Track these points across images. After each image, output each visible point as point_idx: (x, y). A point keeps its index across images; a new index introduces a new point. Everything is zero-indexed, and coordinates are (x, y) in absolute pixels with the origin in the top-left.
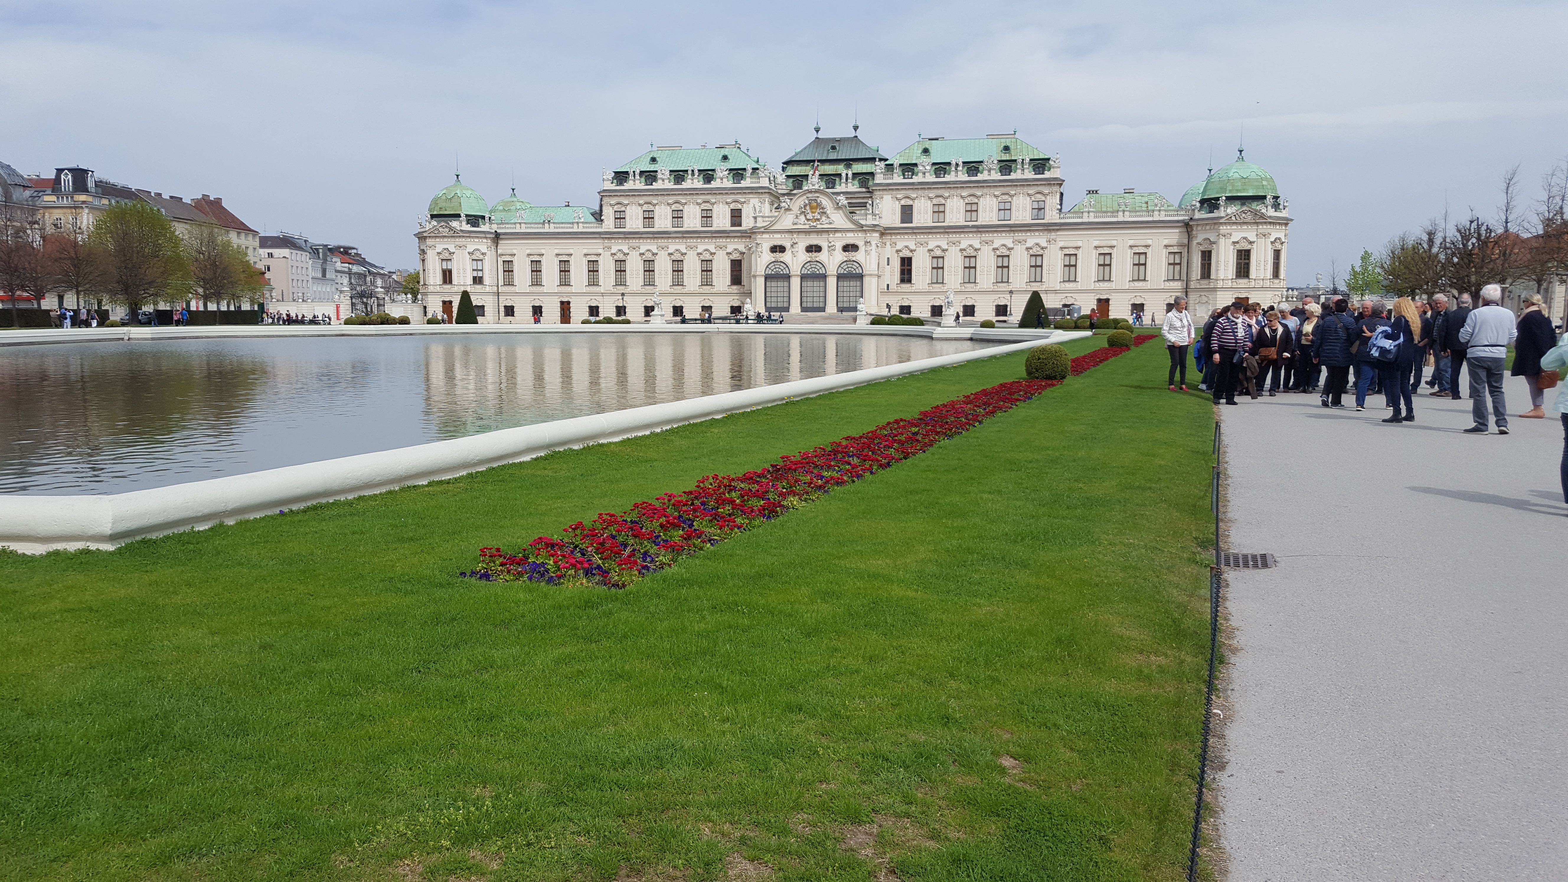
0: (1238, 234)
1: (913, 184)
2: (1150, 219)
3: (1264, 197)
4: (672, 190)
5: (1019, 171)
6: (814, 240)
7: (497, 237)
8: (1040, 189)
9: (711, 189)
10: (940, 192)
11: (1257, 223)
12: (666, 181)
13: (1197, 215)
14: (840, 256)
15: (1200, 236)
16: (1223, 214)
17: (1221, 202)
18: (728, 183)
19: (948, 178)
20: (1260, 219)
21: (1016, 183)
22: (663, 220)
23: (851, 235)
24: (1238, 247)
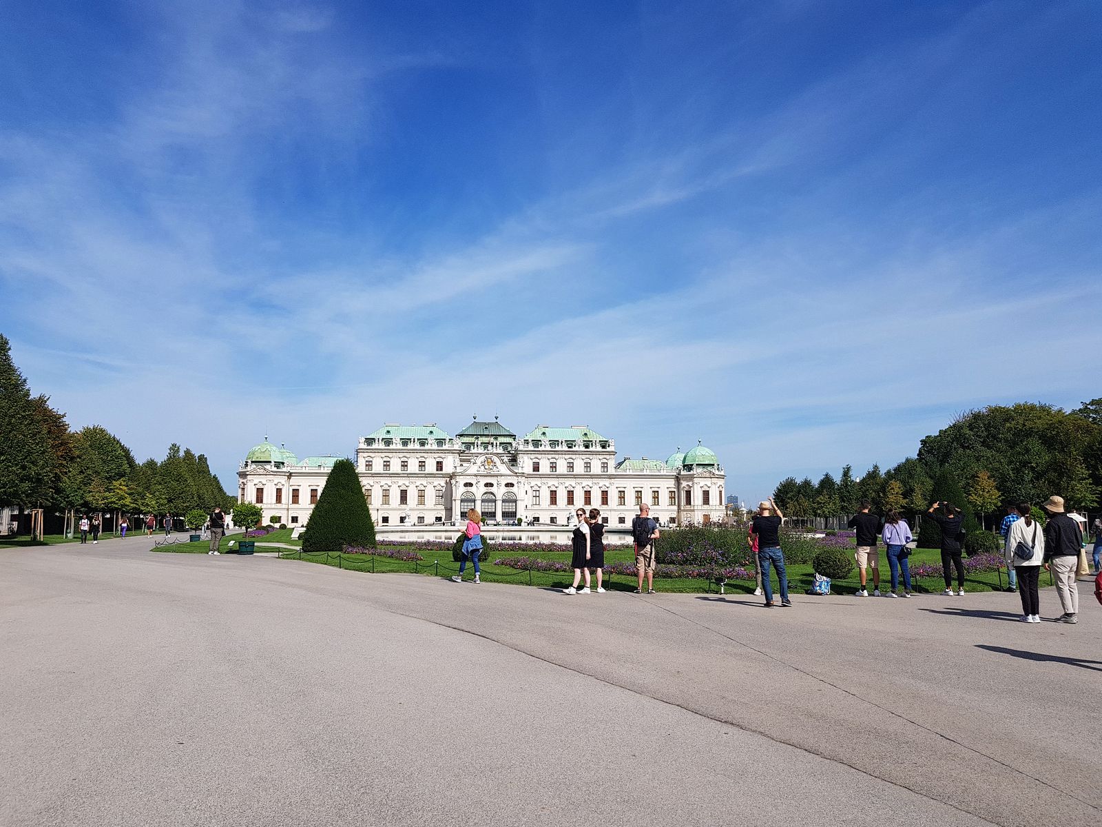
0: (703, 482)
1: (539, 451)
2: (659, 474)
3: (713, 465)
4: (402, 450)
5: (594, 447)
6: (489, 480)
7: (290, 475)
8: (605, 456)
9: (425, 450)
10: (553, 456)
11: (711, 478)
12: (398, 445)
13: (682, 473)
14: (504, 489)
15: (684, 484)
16: (695, 473)
17: (694, 466)
18: (435, 447)
19: (557, 449)
20: (713, 476)
21: (593, 453)
22: (396, 467)
23: (510, 477)
24: (703, 489)
